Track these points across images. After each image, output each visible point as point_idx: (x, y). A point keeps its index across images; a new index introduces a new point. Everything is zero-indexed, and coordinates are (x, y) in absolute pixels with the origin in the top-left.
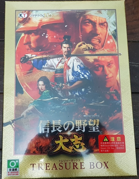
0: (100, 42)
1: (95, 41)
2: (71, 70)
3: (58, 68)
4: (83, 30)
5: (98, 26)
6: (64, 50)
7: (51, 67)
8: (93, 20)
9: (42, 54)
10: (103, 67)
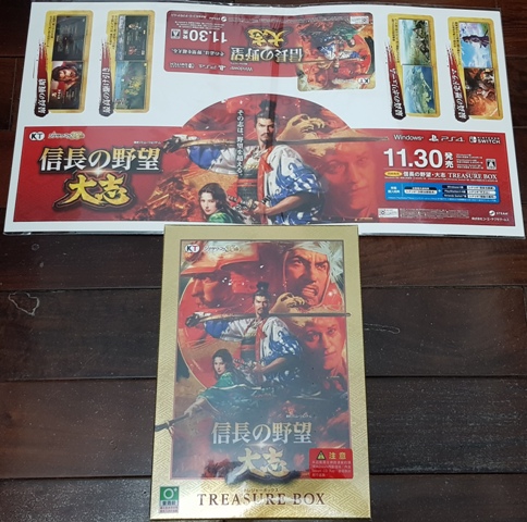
0: (316, 294)
1: (309, 292)
2: (267, 339)
3: (247, 335)
4: (288, 273)
5: (313, 266)
6: (258, 305)
7: (235, 334)
8: (306, 257)
9: (222, 313)
10: (321, 335)
